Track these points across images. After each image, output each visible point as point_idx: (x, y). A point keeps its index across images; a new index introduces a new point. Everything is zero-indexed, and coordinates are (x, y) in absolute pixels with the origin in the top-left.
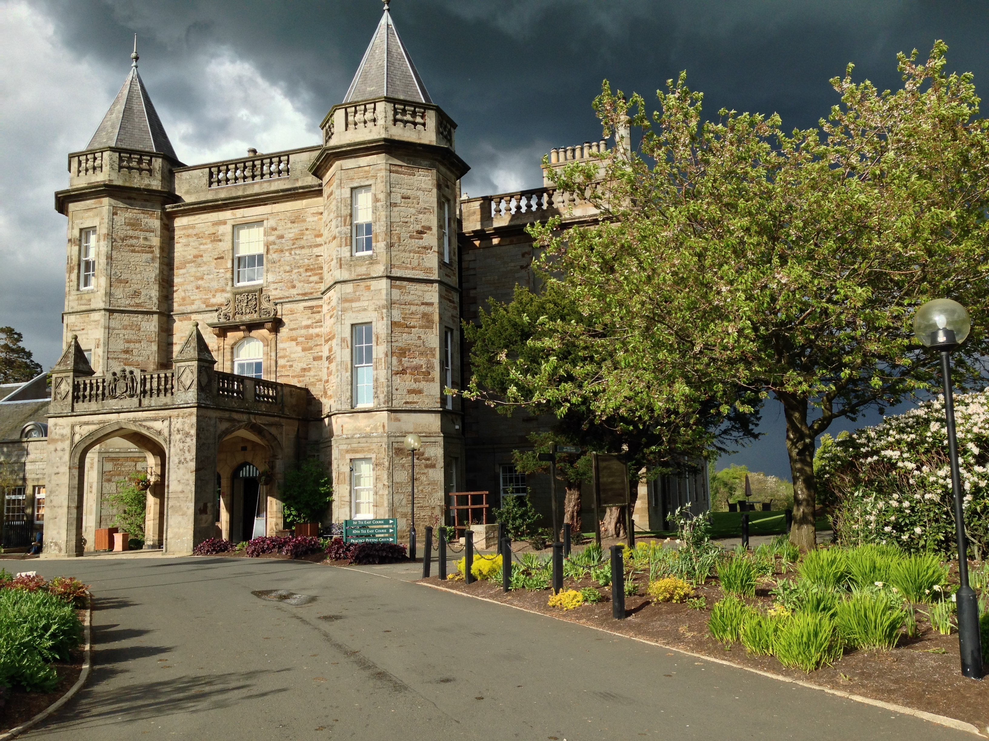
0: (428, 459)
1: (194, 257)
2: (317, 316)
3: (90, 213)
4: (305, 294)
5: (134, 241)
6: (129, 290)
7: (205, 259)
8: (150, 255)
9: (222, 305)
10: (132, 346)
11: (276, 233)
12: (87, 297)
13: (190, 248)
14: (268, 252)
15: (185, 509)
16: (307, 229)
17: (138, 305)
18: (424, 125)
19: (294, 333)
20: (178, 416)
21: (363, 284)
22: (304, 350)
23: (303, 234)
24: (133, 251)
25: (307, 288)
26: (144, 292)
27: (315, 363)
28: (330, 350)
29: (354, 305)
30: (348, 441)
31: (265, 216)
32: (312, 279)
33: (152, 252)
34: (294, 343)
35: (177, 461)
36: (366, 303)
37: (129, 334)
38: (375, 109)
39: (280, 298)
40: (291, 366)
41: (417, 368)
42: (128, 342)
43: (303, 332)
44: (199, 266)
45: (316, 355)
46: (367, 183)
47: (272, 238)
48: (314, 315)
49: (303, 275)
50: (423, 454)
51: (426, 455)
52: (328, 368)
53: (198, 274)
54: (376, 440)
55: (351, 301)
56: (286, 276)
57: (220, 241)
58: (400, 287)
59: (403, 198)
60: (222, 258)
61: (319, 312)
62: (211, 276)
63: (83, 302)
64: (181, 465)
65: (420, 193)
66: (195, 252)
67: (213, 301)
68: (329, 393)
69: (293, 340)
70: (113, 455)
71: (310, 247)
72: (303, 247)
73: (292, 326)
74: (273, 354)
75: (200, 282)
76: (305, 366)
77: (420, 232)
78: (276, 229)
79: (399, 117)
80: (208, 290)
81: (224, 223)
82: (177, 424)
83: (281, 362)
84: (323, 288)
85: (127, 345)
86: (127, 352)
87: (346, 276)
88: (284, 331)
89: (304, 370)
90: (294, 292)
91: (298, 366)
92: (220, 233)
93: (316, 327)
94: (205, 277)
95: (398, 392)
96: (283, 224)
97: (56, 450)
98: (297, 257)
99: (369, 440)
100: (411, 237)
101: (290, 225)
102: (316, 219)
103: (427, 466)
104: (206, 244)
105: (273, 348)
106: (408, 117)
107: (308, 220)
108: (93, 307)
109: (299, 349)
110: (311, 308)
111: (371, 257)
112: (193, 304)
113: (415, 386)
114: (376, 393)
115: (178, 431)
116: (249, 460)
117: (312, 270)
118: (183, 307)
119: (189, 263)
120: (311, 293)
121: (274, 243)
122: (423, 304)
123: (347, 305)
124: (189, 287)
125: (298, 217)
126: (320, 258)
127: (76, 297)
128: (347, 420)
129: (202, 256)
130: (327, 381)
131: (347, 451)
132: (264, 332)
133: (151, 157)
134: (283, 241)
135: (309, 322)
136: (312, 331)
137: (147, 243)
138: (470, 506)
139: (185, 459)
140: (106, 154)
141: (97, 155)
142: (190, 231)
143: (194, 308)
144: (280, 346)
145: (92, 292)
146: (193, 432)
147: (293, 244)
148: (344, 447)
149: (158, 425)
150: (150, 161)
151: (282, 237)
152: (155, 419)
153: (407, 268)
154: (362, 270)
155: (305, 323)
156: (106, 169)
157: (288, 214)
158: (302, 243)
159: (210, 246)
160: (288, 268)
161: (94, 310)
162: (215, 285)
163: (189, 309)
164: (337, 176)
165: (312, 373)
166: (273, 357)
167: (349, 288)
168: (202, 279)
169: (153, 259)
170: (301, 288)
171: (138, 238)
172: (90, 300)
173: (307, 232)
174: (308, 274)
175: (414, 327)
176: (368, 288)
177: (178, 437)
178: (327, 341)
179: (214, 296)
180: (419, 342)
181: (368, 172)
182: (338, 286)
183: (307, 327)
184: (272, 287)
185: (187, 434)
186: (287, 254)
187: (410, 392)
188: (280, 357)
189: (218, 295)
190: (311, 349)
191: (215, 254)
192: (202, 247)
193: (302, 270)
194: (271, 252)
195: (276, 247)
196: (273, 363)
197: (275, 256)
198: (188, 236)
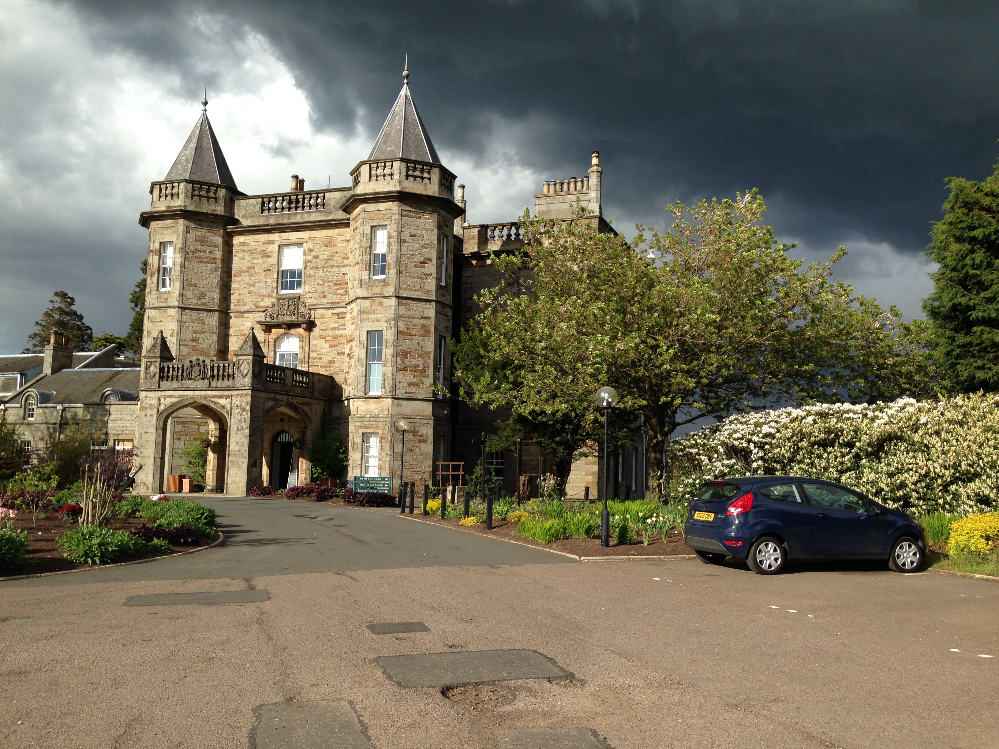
0: (421, 436)
1: (248, 268)
2: (342, 321)
3: (168, 231)
4: (333, 303)
5: (202, 254)
6: (197, 292)
7: (256, 271)
8: (214, 265)
9: (268, 307)
10: (198, 336)
11: (313, 254)
12: (165, 296)
13: (245, 261)
14: (305, 268)
15: (241, 463)
16: (337, 252)
17: (203, 304)
18: (430, 179)
19: (324, 333)
20: (238, 395)
21: (377, 301)
22: (331, 346)
23: (334, 256)
24: (201, 262)
25: (335, 298)
26: (208, 294)
27: (339, 357)
28: (351, 349)
29: (370, 316)
30: (361, 419)
31: (305, 240)
32: (339, 292)
33: (215, 263)
34: (323, 341)
35: (236, 428)
36: (379, 316)
37: (197, 327)
38: (392, 166)
39: (314, 305)
40: (320, 358)
41: (416, 366)
42: (196, 332)
43: (331, 332)
44: (252, 275)
45: (340, 351)
46: (384, 223)
47: (310, 258)
48: (340, 320)
49: (333, 288)
50: (417, 432)
51: (420, 433)
52: (349, 362)
53: (252, 282)
54: (382, 420)
55: (368, 313)
56: (319, 288)
57: (269, 256)
58: (405, 305)
59: (410, 236)
60: (270, 270)
61: (343, 318)
62: (261, 284)
63: (163, 300)
64: (239, 432)
65: (424, 232)
66: (249, 264)
67: (262, 304)
68: (349, 382)
69: (322, 338)
70: (182, 420)
71: (339, 266)
72: (332, 266)
73: (322, 328)
74: (307, 348)
75: (252, 289)
76: (331, 359)
77: (423, 263)
78: (312, 250)
79: (410, 173)
80: (258, 295)
81: (272, 243)
82: (237, 401)
83: (313, 355)
84: (347, 299)
85: (194, 335)
86: (194, 340)
87: (365, 293)
88: (316, 331)
89: (330, 362)
90: (325, 301)
91: (326, 359)
92: (269, 250)
93: (341, 329)
94: (257, 284)
95: (401, 384)
96: (318, 246)
97: (146, 415)
98: (329, 274)
99: (377, 419)
100: (416, 266)
101: (324, 248)
102: (344, 245)
103: (420, 441)
104: (258, 258)
105: (307, 344)
106: (418, 173)
107: (338, 245)
108: (169, 304)
109: (327, 345)
110: (337, 314)
111: (384, 280)
112: (246, 305)
113: (414, 380)
114: (384, 384)
115: (237, 406)
116: (286, 429)
117: (339, 284)
118: (238, 307)
119: (244, 272)
120: (338, 303)
121: (311, 262)
122: (422, 318)
123: (365, 316)
124: (243, 292)
125: (330, 242)
126: (346, 276)
127: (155, 296)
128: (361, 403)
129: (254, 268)
130: (348, 372)
131: (361, 427)
132: (300, 330)
133: (217, 188)
134: (318, 260)
135: (336, 325)
136: (337, 332)
137: (212, 256)
138: (451, 472)
139: (242, 427)
140: (182, 185)
141: (174, 185)
142: (246, 248)
143: (247, 308)
144: (313, 342)
145: (169, 292)
146: (248, 408)
147: (326, 263)
148: (358, 424)
149: (222, 401)
150: (216, 191)
151: (317, 257)
152: (221, 397)
153: (411, 290)
154: (377, 290)
155: (333, 325)
156: (182, 196)
157: (323, 240)
158: (333, 263)
159: (261, 261)
160: (321, 282)
161: (170, 307)
162: (263, 291)
163: (243, 309)
164: (361, 216)
165: (336, 365)
166: (307, 351)
167: (366, 303)
168: (254, 286)
169: (216, 269)
170: (330, 298)
171: (205, 252)
172: (167, 299)
173: (337, 255)
174: (336, 288)
175: (415, 335)
176: (381, 304)
177: (237, 411)
178: (349, 341)
179: (263, 300)
180: (418, 347)
181: (385, 215)
182: (359, 301)
183: (334, 329)
184: (308, 296)
185: (244, 409)
186: (321, 271)
187: (410, 384)
188: (312, 351)
189: (266, 299)
190: (336, 346)
191: (265, 267)
192: (255, 261)
193: (332, 284)
194: (308, 268)
195: (312, 265)
196: (307, 355)
197: (311, 272)
198: (244, 251)
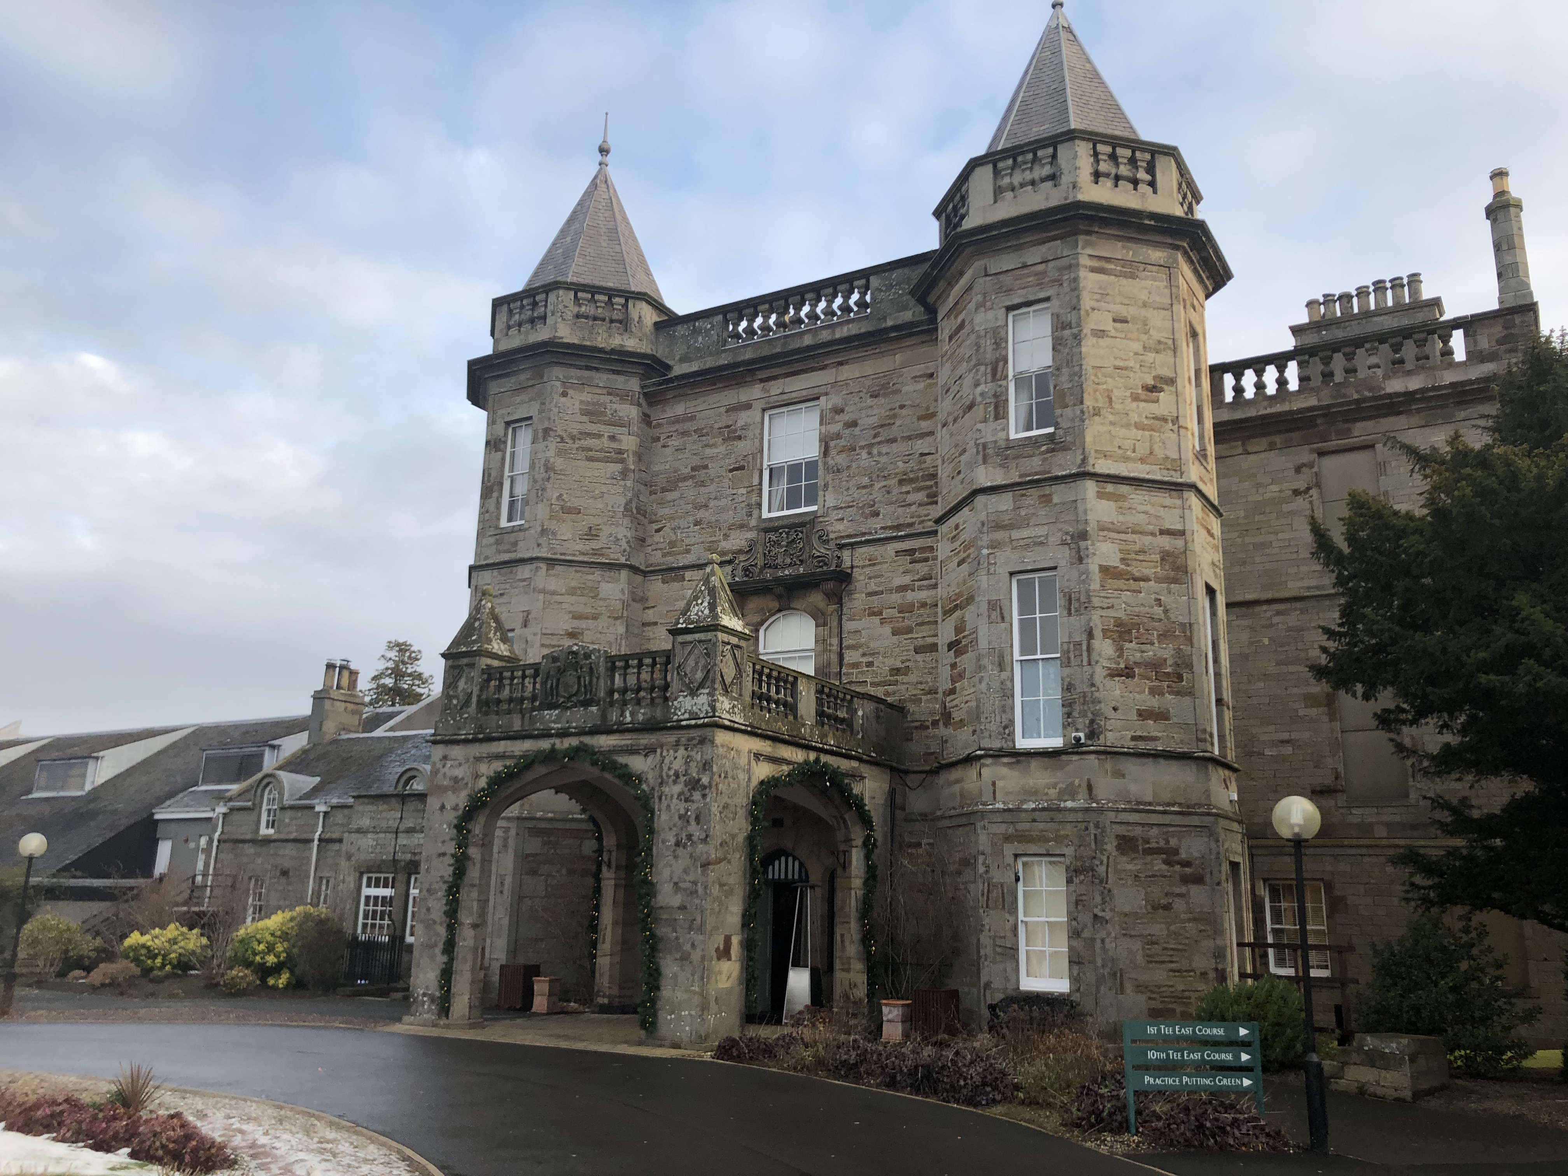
0: (1187, 864)
1: (693, 469)
2: (922, 569)
3: (524, 397)
4: (898, 527)
5: (592, 442)
6: (584, 525)
7: (712, 472)
8: (619, 467)
9: (740, 552)
10: (583, 624)
11: (845, 417)
12: (511, 537)
13: (687, 454)
14: (826, 453)
15: (688, 947)
16: (902, 407)
17: (595, 552)
18: (1152, 184)
19: (875, 601)
20: (677, 744)
21: (1034, 492)
22: (896, 633)
23: (895, 416)
24: (590, 459)
25: (904, 515)
26: (606, 531)
27: (919, 657)
28: (959, 629)
29: (1016, 535)
30: (1008, 817)
31: (823, 390)
32: (910, 498)
33: (622, 461)
34: (876, 620)
35: (672, 841)
36: (1042, 531)
37: (581, 604)
38: (1054, 156)
39: (850, 536)
40: (870, 664)
41: (1155, 665)
42: (577, 617)
43: (896, 598)
44: (702, 484)
45: (920, 642)
46: (1042, 295)
47: (834, 428)
48: (918, 566)
49: (895, 491)
50: (1176, 852)
51: (1183, 855)
52: (954, 666)
53: (702, 500)
54: (1071, 817)
55: (1011, 527)
56: (862, 496)
57: (739, 438)
58: (1117, 498)
59: (1114, 321)
60: (742, 468)
61: (926, 560)
62: (723, 502)
63: (506, 547)
65: (1149, 313)
66: (696, 461)
67: (726, 545)
68: (956, 716)
69: (873, 614)
70: (542, 825)
71: (909, 438)
72: (894, 440)
73: (873, 587)
74: (835, 641)
75: (701, 514)
76: (899, 665)
77: (1153, 389)
78: (842, 411)
79: (1104, 167)
80: (714, 526)
81: (748, 406)
82: (676, 762)
83: (850, 657)
84: (937, 511)
85: (574, 623)
86: (573, 635)
87: (999, 478)
88: (856, 598)
89: (896, 671)
90: (876, 524)
91: (882, 666)
92: (740, 423)
93: (920, 588)
94: (712, 503)
95: (1119, 715)
96: (857, 399)
98: (883, 459)
99: (1059, 817)
100: (1135, 398)
101: (870, 402)
102: (921, 386)
103: (1186, 880)
104: (714, 445)
105: (835, 631)
106: (1124, 170)
107: (905, 389)
108: (520, 554)
109: (887, 630)
110: (911, 552)
111: (1051, 437)
112: (688, 552)
113: (1154, 703)
114: (1069, 715)
115: (677, 775)
116: (788, 845)
117: (911, 481)
118: (670, 559)
119: (685, 479)
120: (911, 525)
121: (838, 436)
122: (1162, 532)
123: (1000, 535)
124: (683, 523)
125: (884, 386)
126: (928, 458)
127: (492, 540)
128: (1004, 771)
129: (706, 467)
130: (953, 691)
131: (1008, 839)
132: (816, 598)
133: (627, 301)
134: (857, 431)
135: (907, 580)
136: (910, 596)
137: (615, 445)
139: (689, 837)
140: (554, 297)
141: (538, 298)
142: (688, 426)
143: (690, 559)
144: (848, 626)
145: (521, 529)
147: (875, 436)
148: (1001, 829)
149: (636, 763)
150: (625, 306)
151: (854, 424)
152: (631, 751)
153: (1127, 459)
154: (1034, 465)
155: (898, 581)
156: (553, 321)
157: (868, 383)
158: (894, 431)
159: (722, 449)
160: (866, 480)
161: (522, 561)
162: (729, 517)
163: (681, 560)
164: (977, 288)
165: (912, 678)
166: (835, 648)
167: (1004, 503)
168: (706, 506)
169: (624, 473)
170: (889, 515)
171: (599, 436)
172: (515, 544)
173: (904, 412)
174: (905, 489)
175: (1146, 579)
176: (1046, 499)
177: (677, 789)
178: (948, 613)
179: (726, 536)
180: (1158, 611)
181: (1044, 273)
182: (980, 499)
183: (903, 589)
184: (835, 515)
186: (864, 454)
187: (1143, 715)
188: (849, 647)
189: (735, 534)
190: (910, 630)
191: (731, 462)
192: (708, 452)
193: (893, 482)
194: (833, 452)
195: (842, 442)
196: (834, 658)
197: (841, 460)
198: (685, 434)
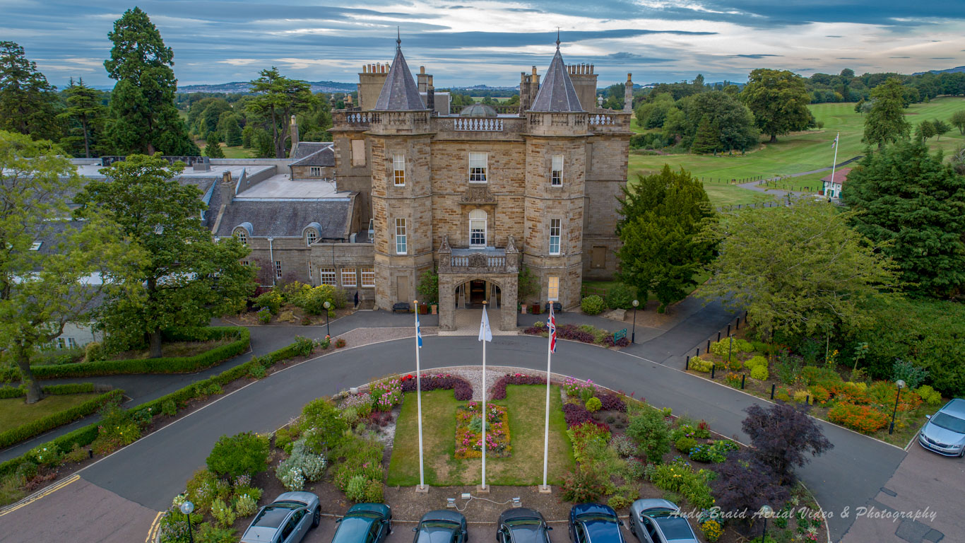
1: (446, 166)
4: (511, 192)
5: (421, 161)
6: (420, 186)
7: (453, 168)
8: (427, 167)
9: (463, 192)
10: (422, 214)
11: (496, 159)
13: (444, 161)
14: (489, 168)
16: (513, 160)
17: (424, 194)
19: (504, 210)
20: (508, 277)
22: (509, 218)
23: (510, 162)
24: (421, 166)
25: (513, 189)
26: (425, 187)
28: (534, 226)
30: (548, 269)
31: (488, 150)
32: (514, 184)
33: (428, 165)
34: (504, 215)
37: (421, 209)
38: (567, 117)
39: (497, 192)
40: (502, 225)
41: (575, 237)
42: (422, 212)
43: (510, 210)
44: (450, 171)
47: (492, 161)
48: (516, 203)
49: (510, 182)
51: (577, 273)
52: (531, 233)
53: (450, 175)
54: (561, 269)
56: (501, 182)
57: (461, 159)
60: (463, 168)
62: (457, 177)
65: (581, 157)
66: (447, 163)
67: (458, 190)
68: (531, 244)
69: (503, 213)
71: (514, 169)
73: (504, 206)
74: (493, 219)
75: (450, 180)
76: (511, 226)
77: (580, 175)
78: (495, 157)
80: (454, 184)
81: (465, 150)
83: (497, 223)
86: (421, 218)
88: (499, 209)
90: (504, 190)
92: (461, 155)
93: (516, 208)
94: (454, 177)
95: (570, 248)
96: (499, 155)
98: (507, 173)
99: (558, 269)
100: (577, 178)
101: (503, 156)
102: (518, 156)
103: (577, 277)
104: (453, 160)
105: (493, 216)
107: (514, 156)
109: (507, 217)
110: (514, 199)
111: (562, 188)
112: (445, 189)
113: (575, 245)
115: (509, 283)
118: (440, 191)
119: (444, 168)
121: (493, 164)
122: (578, 208)
124: (444, 181)
125: (507, 153)
129: (451, 166)
130: (530, 238)
131: (547, 273)
132: (488, 208)
133: (426, 113)
134: (499, 164)
135: (513, 206)
136: (514, 210)
137: (425, 161)
140: (408, 115)
142: (443, 152)
144: (497, 215)
146: (516, 283)
147: (504, 166)
148: (546, 271)
149: (498, 280)
151: (498, 162)
153: (575, 193)
154: (558, 195)
155: (510, 205)
156: (408, 123)
157: (502, 151)
158: (510, 166)
159: (456, 161)
160: (502, 178)
161: (406, 198)
162: (459, 181)
163: (445, 192)
165: (514, 229)
166: (493, 221)
168: (452, 177)
169: (428, 168)
170: (508, 188)
171: (423, 158)
172: (403, 192)
175: (576, 219)
176: (560, 203)
177: (509, 285)
178: (530, 220)
179: (459, 187)
180: (576, 226)
181: (562, 148)
182: (545, 201)
183: (512, 208)
184: (491, 186)
185: (513, 284)
186: (501, 171)
187: (573, 247)
188: (496, 221)
189: (461, 187)
191: (459, 165)
192: (451, 161)
193: (510, 180)
194: (492, 168)
195: (494, 166)
196: (493, 223)
197: (495, 171)
198: (442, 154)
